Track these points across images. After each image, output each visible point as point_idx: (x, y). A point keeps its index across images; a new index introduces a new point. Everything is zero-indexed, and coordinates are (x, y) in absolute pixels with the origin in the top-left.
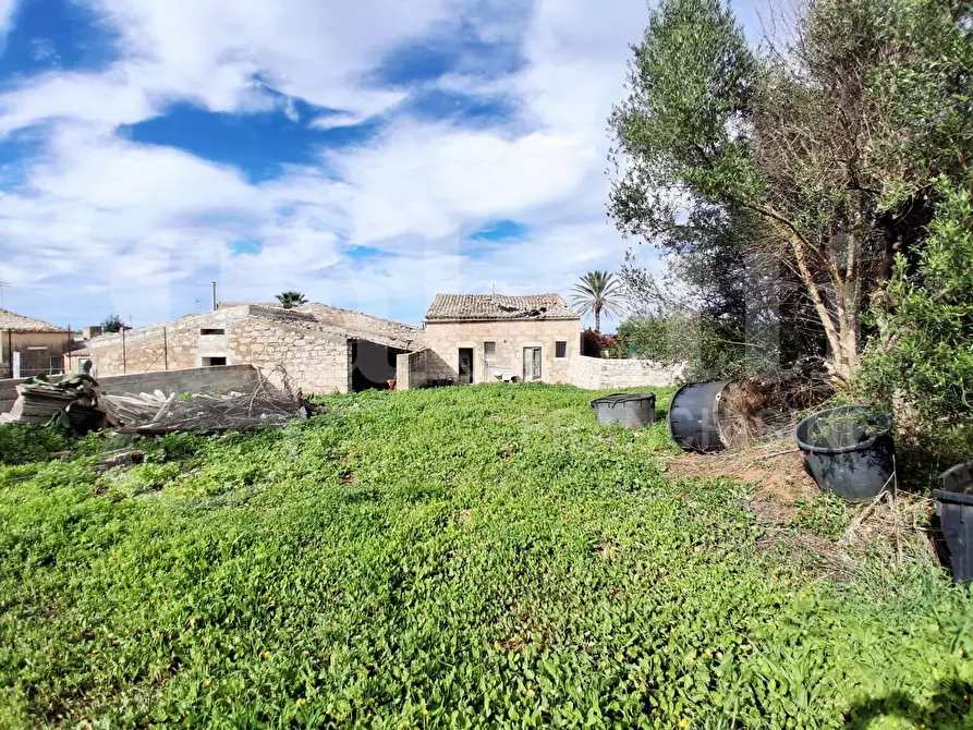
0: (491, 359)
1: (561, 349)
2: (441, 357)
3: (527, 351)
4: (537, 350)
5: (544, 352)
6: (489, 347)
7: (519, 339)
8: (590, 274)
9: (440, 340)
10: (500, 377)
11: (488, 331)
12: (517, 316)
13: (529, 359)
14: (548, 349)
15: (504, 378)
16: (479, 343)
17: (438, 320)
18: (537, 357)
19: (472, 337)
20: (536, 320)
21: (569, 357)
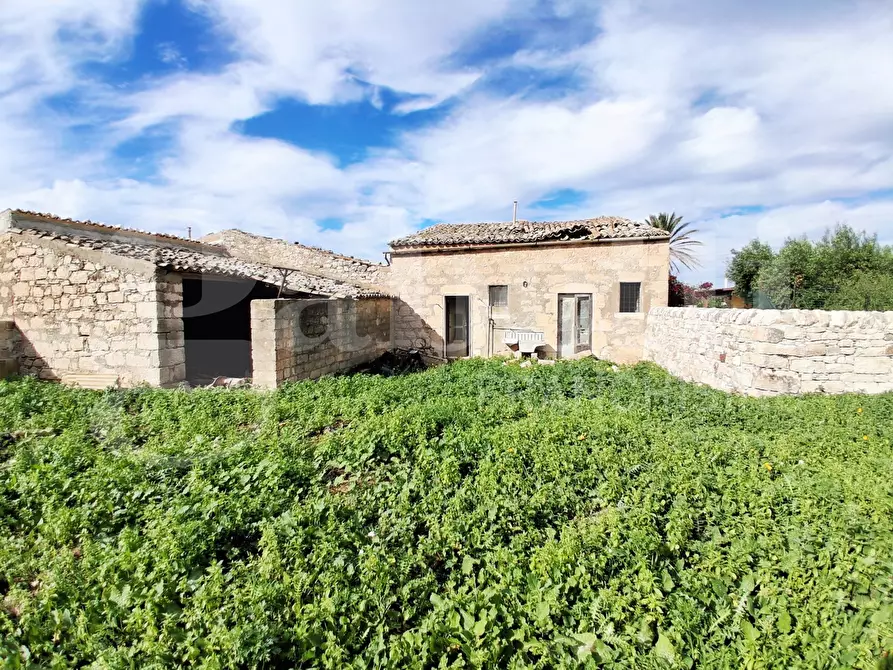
0: (501, 315)
1: (629, 296)
2: (416, 312)
3: (566, 300)
4: (583, 301)
5: (598, 302)
6: (496, 292)
7: (551, 279)
8: (652, 218)
9: (413, 282)
10: (515, 347)
11: (495, 266)
12: (546, 238)
13: (569, 314)
14: (605, 297)
15: (523, 348)
16: (480, 288)
17: (411, 249)
18: (584, 311)
19: (467, 275)
20: (583, 244)
21: (647, 310)
